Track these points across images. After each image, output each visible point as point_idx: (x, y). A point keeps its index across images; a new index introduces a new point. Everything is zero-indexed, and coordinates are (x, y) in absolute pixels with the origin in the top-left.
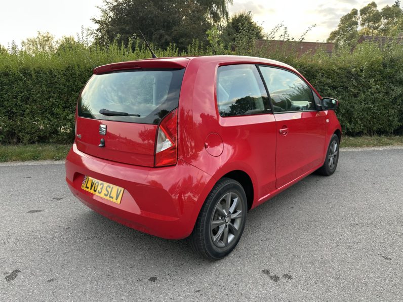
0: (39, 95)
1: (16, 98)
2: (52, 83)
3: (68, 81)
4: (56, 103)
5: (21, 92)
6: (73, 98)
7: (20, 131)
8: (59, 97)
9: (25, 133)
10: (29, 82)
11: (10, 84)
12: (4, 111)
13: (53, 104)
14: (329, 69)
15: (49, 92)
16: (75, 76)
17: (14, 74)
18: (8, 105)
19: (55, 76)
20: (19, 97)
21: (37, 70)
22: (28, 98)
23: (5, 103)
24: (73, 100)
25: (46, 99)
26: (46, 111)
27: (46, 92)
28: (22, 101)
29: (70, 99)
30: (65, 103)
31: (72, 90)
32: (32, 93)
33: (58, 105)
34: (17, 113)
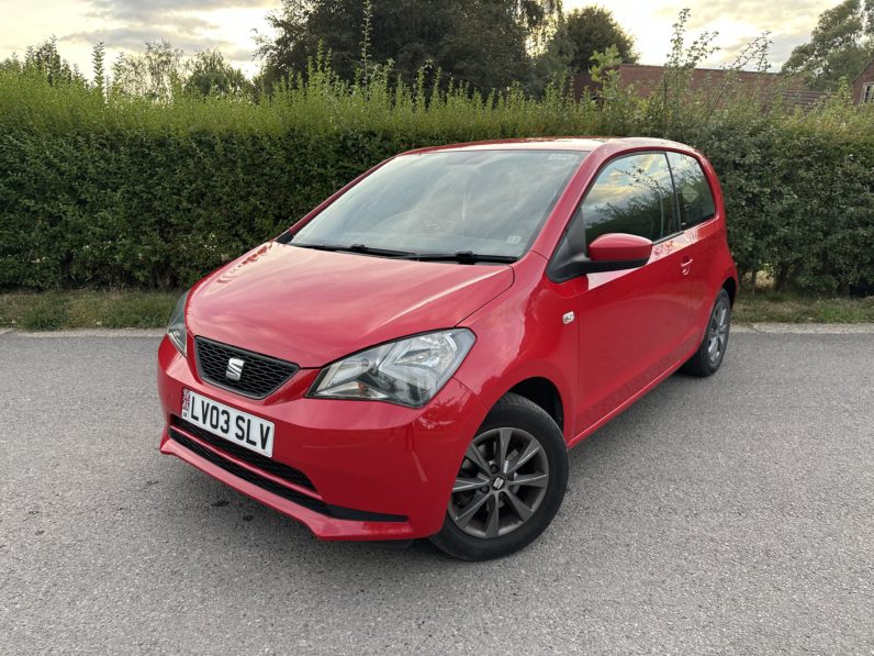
0: (227, 189)
1: (179, 194)
2: (255, 165)
3: (290, 160)
4: (261, 207)
5: (191, 183)
6: (298, 198)
7: (180, 263)
8: (268, 196)
9: (190, 267)
10: (208, 161)
11: (170, 164)
12: (153, 220)
13: (255, 208)
15: (248, 184)
16: (304, 150)
17: (178, 144)
18: (160, 209)
19: (263, 149)
20: (185, 193)
21: (226, 135)
22: (203, 195)
23: (156, 203)
24: (297, 203)
25: (242, 198)
26: (239, 223)
27: (242, 184)
28: (189, 201)
29: (292, 200)
30: (280, 208)
31: (297, 179)
32: (212, 183)
33: (266, 212)
34: (177, 225)
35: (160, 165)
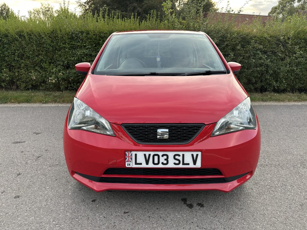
0: (31, 52)
1: (14, 54)
2: (40, 44)
3: (52, 42)
4: (44, 59)
5: (18, 50)
6: (57, 56)
7: (18, 80)
8: (46, 55)
9: (21, 81)
10: (23, 42)
11: (9, 44)
12: (5, 64)
13: (42, 60)
14: (262, 37)
15: (39, 51)
16: (58, 38)
17: (12, 36)
18: (8, 60)
19: (43, 38)
20: (16, 54)
21: (29, 32)
22: (23, 55)
23: (6, 58)
24: (57, 57)
25: (37, 56)
26: (37, 65)
27: (36, 50)
28: (18, 57)
29: (55, 57)
30: (51, 59)
31: (56, 49)
32: (26, 51)
33: (46, 61)
34: (15, 66)
35: (6, 44)
